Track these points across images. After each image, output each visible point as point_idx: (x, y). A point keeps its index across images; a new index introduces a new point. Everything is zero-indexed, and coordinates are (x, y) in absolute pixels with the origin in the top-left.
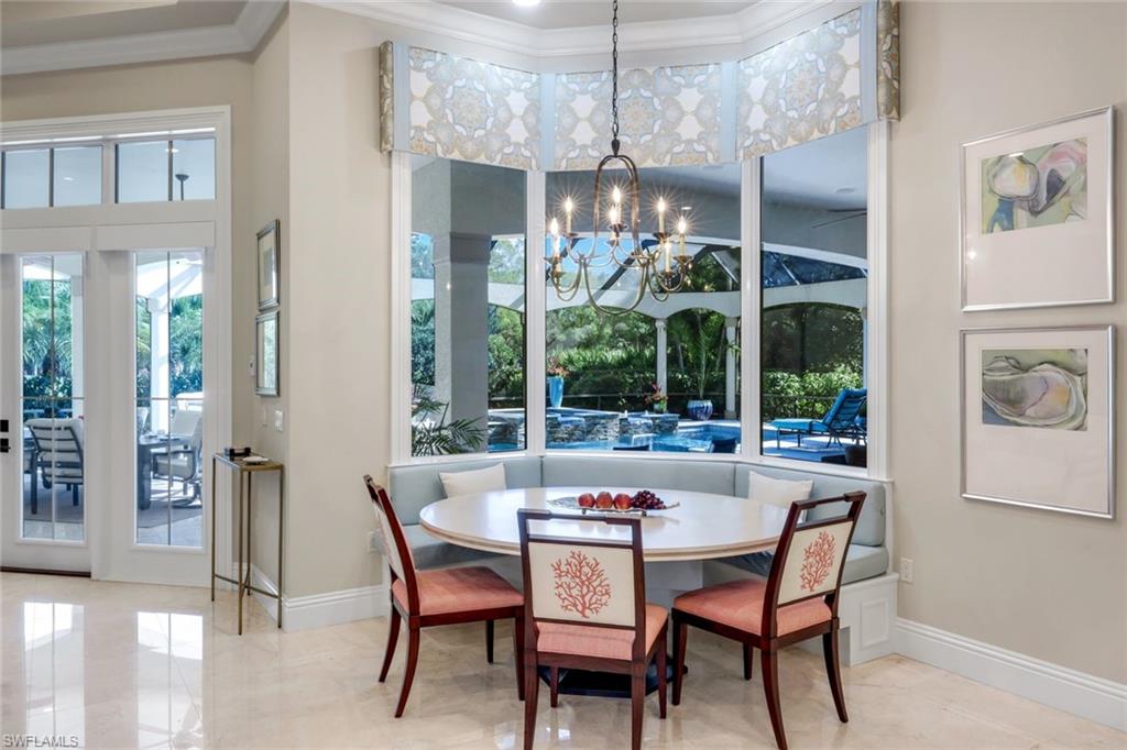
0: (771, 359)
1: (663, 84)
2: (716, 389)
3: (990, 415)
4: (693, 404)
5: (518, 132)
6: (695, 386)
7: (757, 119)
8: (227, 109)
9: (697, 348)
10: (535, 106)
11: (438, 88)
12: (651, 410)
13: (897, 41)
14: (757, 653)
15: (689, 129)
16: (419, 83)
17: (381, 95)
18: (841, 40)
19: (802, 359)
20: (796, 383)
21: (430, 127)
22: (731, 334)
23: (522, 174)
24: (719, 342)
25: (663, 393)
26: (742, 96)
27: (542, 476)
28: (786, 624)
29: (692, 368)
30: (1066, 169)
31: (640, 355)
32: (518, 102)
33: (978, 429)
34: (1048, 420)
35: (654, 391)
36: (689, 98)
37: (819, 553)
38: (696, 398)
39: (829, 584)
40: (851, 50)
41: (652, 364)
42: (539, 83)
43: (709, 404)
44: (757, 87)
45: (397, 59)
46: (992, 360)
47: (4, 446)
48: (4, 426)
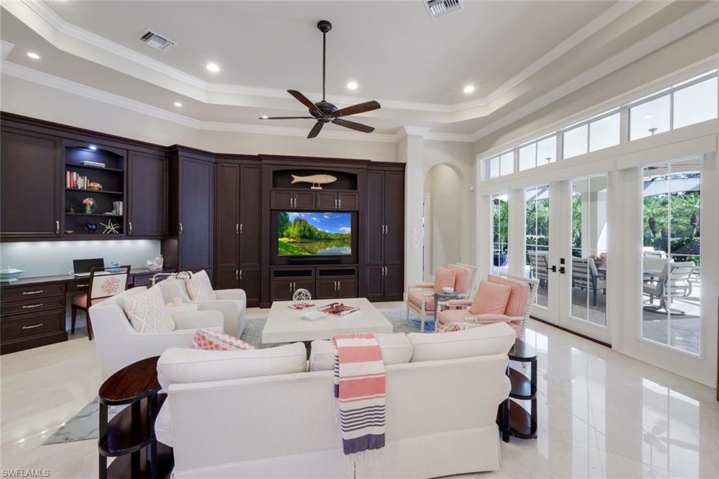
47: (562, 270)
48: (563, 261)
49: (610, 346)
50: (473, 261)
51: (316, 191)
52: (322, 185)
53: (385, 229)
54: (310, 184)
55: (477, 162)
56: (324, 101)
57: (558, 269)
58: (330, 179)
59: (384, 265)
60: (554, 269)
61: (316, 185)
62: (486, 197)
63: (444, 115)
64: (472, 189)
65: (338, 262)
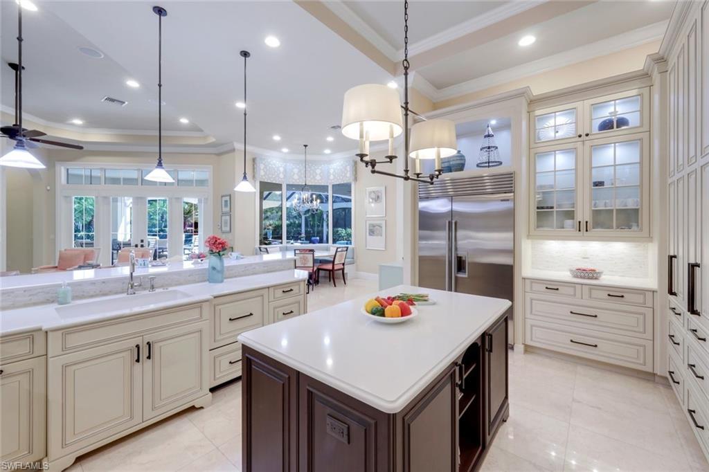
0: (335, 225)
1: (313, 168)
2: (320, 234)
3: (370, 235)
4: (313, 238)
5: (282, 176)
6: (314, 233)
7: (332, 177)
8: (211, 166)
9: (314, 221)
10: (285, 170)
11: (265, 167)
12: (300, 240)
13: (356, 168)
14: (331, 273)
15: (318, 177)
16: (262, 166)
17: (254, 169)
18: (346, 166)
19: (345, 225)
20: (344, 231)
21: (264, 175)
22: (325, 216)
23: (281, 185)
24: (321, 219)
25: (303, 235)
26: (329, 172)
27: (287, 249)
28: (336, 268)
29: (313, 227)
30: (380, 194)
31: (295, 223)
32: (282, 169)
33: (368, 237)
34: (377, 235)
35: (301, 234)
36: (318, 171)
37: (341, 256)
38: (314, 236)
39: (343, 262)
40: (348, 168)
41: (300, 225)
42: (286, 165)
43: (318, 238)
44: (332, 171)
45: (258, 161)
46: (370, 225)
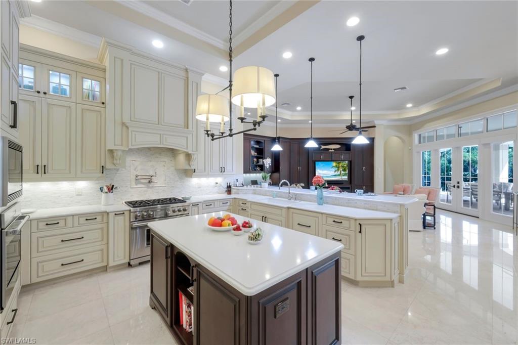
47: (458, 187)
48: (458, 183)
49: (478, 218)
50: (411, 182)
51: (332, 152)
52: (334, 149)
53: (364, 168)
54: (329, 149)
55: (414, 134)
56: (351, 124)
57: (456, 186)
58: (338, 146)
59: (364, 186)
60: (454, 186)
61: (331, 149)
62: (418, 152)
63: (395, 115)
64: (410, 148)
65: (342, 183)
